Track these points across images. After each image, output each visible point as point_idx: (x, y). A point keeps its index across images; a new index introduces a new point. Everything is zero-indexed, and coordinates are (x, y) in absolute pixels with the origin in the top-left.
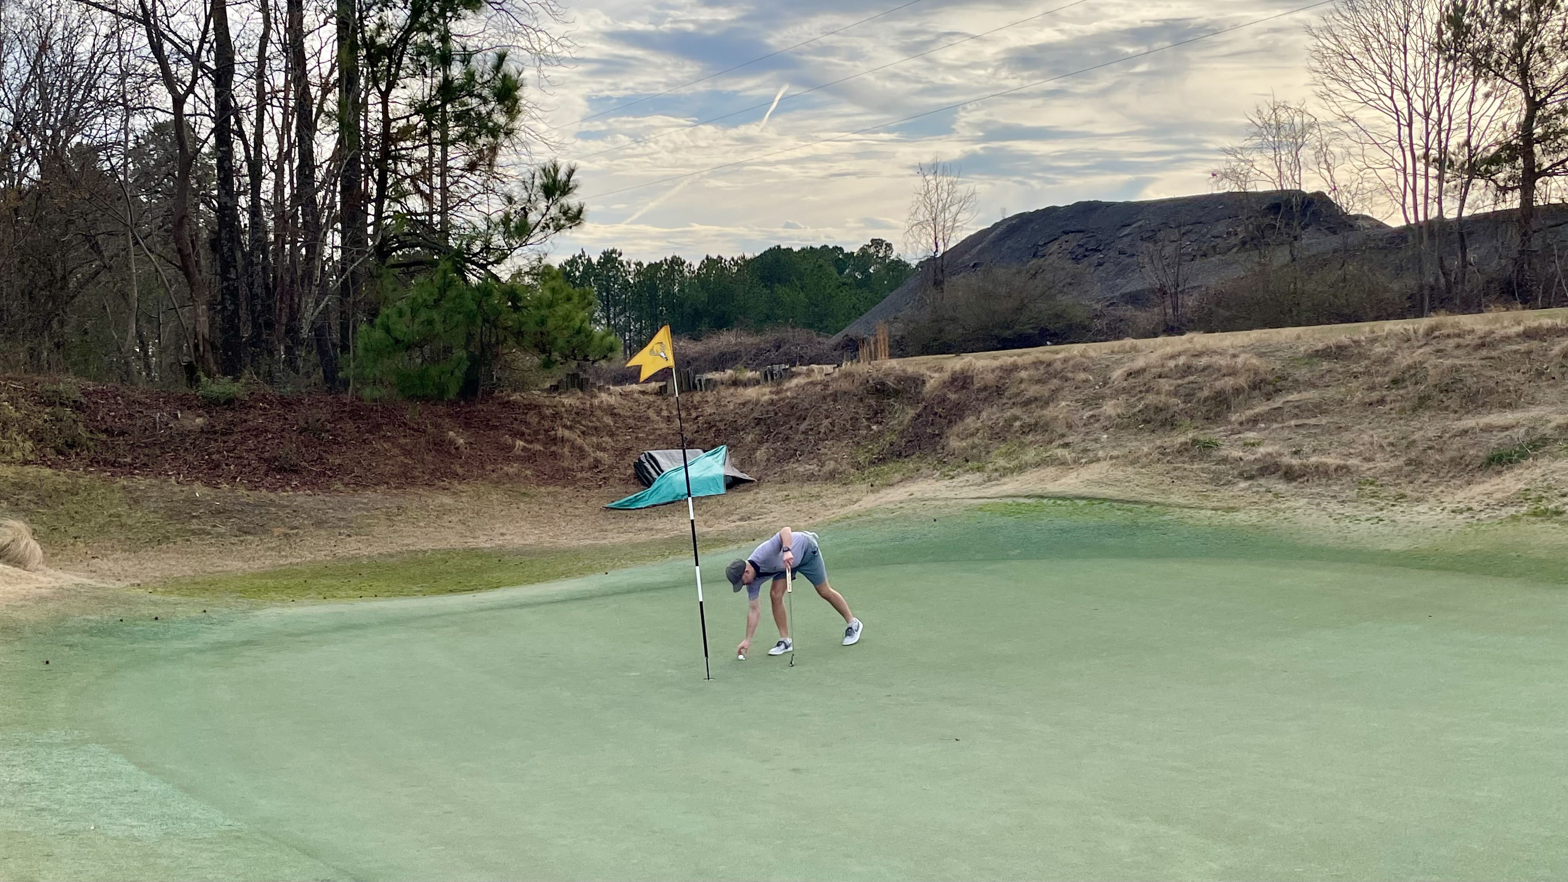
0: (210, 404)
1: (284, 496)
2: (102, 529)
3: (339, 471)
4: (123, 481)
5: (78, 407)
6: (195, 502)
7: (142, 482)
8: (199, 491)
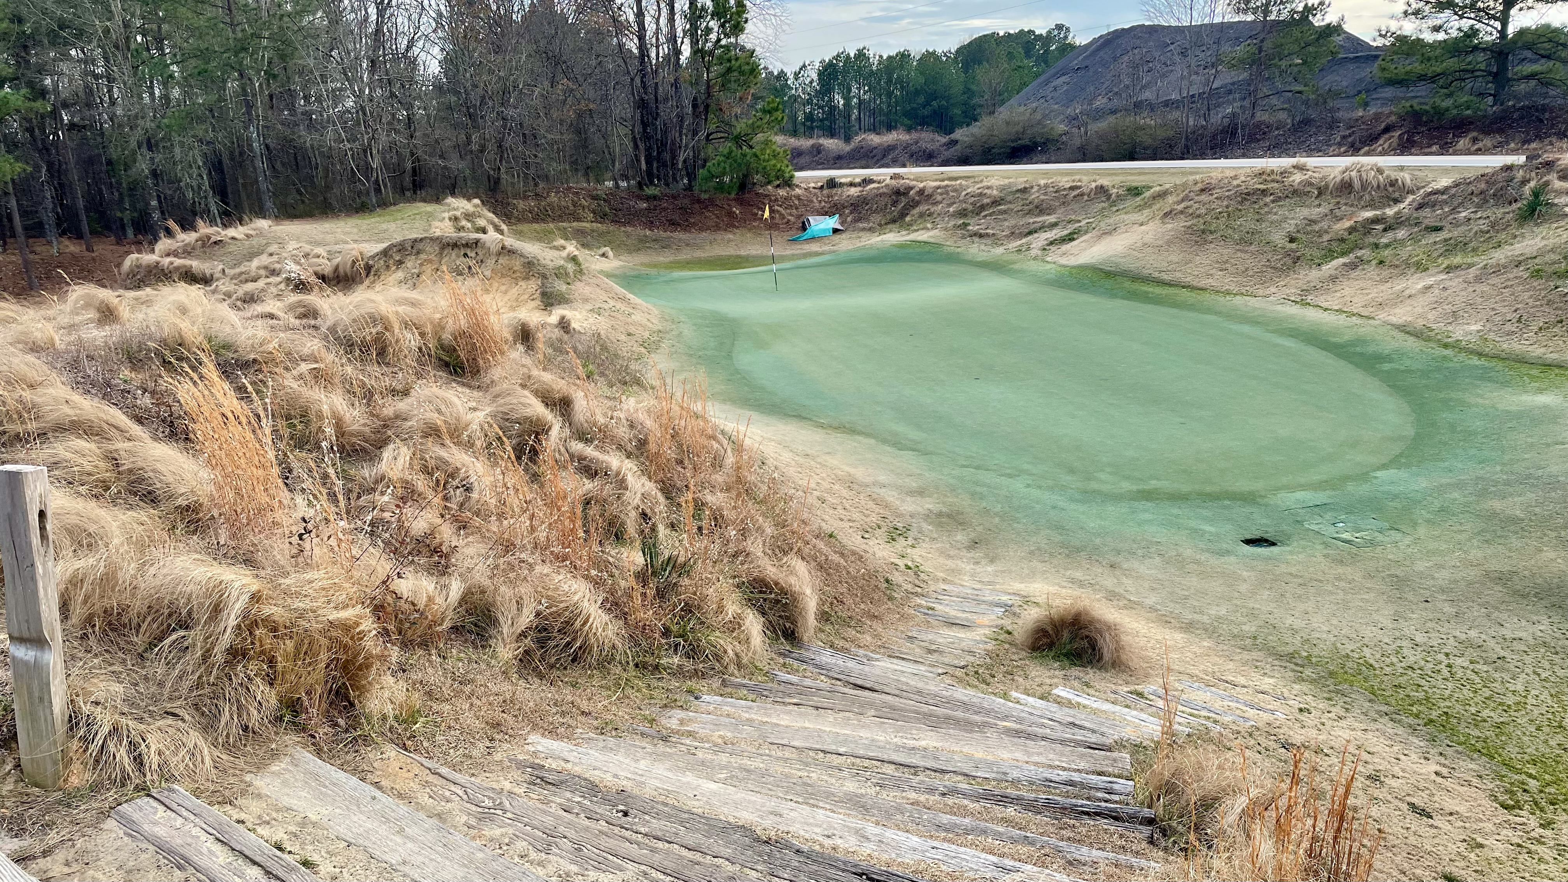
0: (648, 198)
1: (676, 235)
2: (619, 246)
3: (694, 225)
4: (623, 229)
5: (605, 200)
6: (646, 236)
7: (629, 229)
8: (648, 233)
